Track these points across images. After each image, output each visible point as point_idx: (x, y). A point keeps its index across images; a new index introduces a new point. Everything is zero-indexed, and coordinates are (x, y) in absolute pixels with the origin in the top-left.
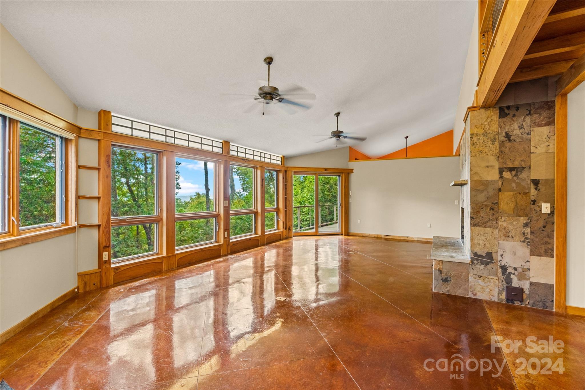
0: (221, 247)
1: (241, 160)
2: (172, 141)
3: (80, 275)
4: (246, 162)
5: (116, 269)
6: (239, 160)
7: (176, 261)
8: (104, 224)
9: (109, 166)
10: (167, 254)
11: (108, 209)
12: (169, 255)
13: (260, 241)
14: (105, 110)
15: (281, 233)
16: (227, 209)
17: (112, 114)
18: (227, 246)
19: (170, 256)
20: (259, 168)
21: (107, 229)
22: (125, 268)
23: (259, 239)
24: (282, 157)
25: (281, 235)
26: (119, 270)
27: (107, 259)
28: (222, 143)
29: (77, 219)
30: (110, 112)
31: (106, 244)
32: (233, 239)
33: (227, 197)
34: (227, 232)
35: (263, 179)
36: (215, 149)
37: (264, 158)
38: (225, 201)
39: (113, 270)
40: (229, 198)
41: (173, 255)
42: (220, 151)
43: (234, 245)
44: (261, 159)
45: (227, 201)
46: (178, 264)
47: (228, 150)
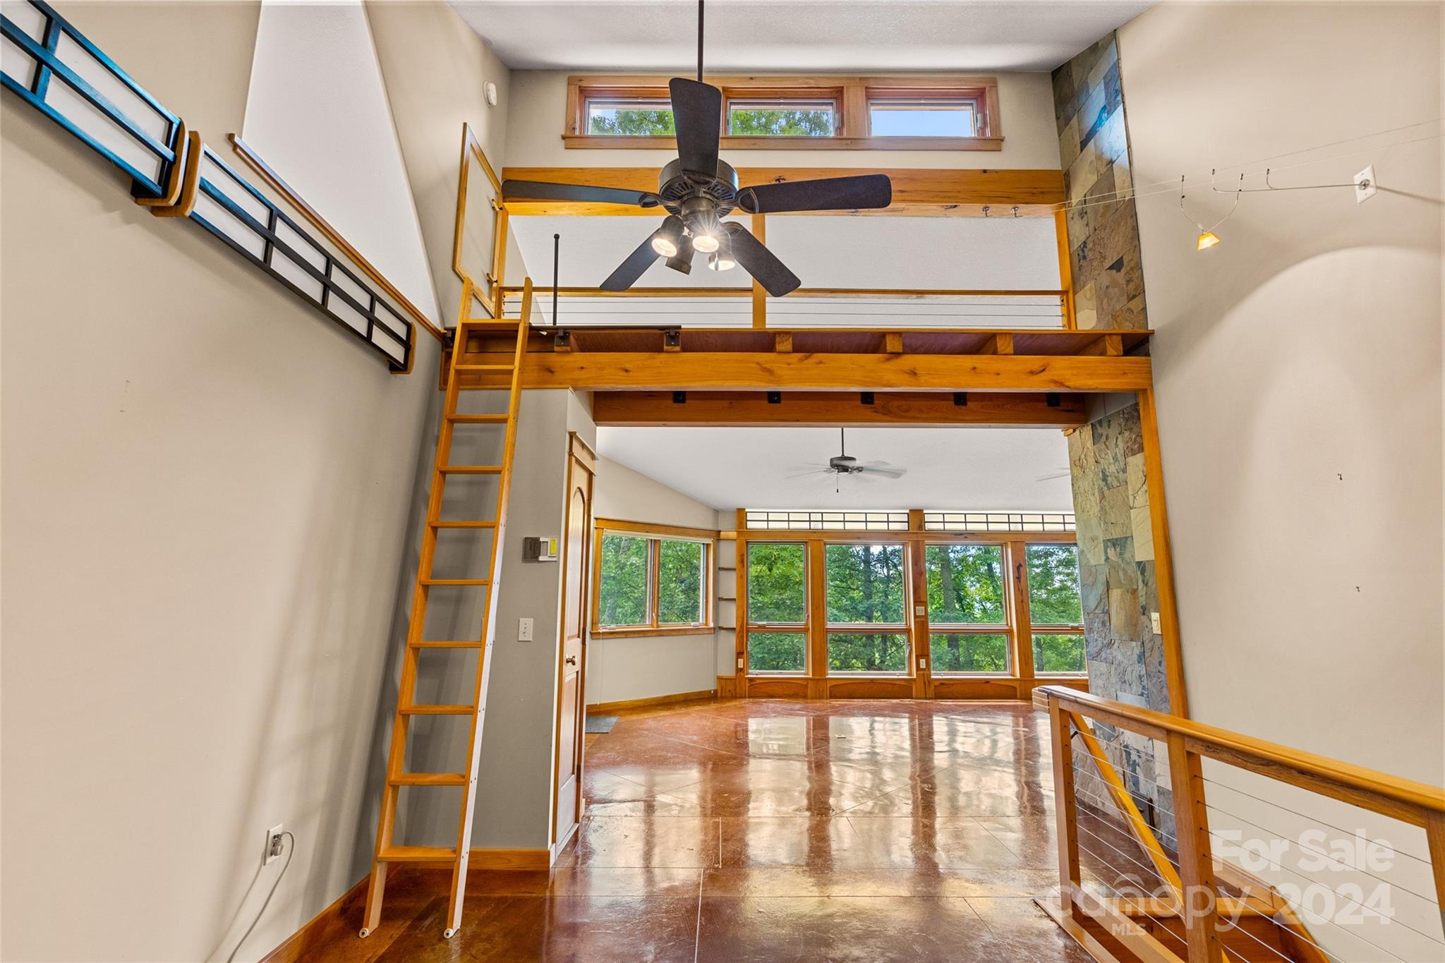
0: (912, 684)
1: (953, 536)
2: (819, 526)
3: (719, 678)
4: (966, 537)
5: (751, 680)
6: (948, 536)
7: (828, 688)
8: (739, 627)
9: (743, 566)
10: (813, 675)
11: (742, 612)
12: (817, 677)
13: (1018, 689)
14: (737, 508)
16: (923, 621)
17: (747, 510)
18: (925, 684)
19: (818, 680)
20: (1009, 544)
21: (741, 634)
22: (761, 681)
23: (1017, 685)
26: (754, 683)
27: (742, 667)
28: (908, 514)
29: (716, 619)
30: (743, 509)
31: (741, 650)
32: (939, 674)
33: (922, 600)
34: (924, 660)
35: (1020, 565)
36: (893, 526)
37: (1021, 524)
38: (917, 608)
39: (747, 681)
40: (926, 602)
41: (823, 679)
42: (904, 526)
43: (944, 686)
44: (1013, 527)
45: (923, 608)
46: (830, 693)
47: (921, 522)
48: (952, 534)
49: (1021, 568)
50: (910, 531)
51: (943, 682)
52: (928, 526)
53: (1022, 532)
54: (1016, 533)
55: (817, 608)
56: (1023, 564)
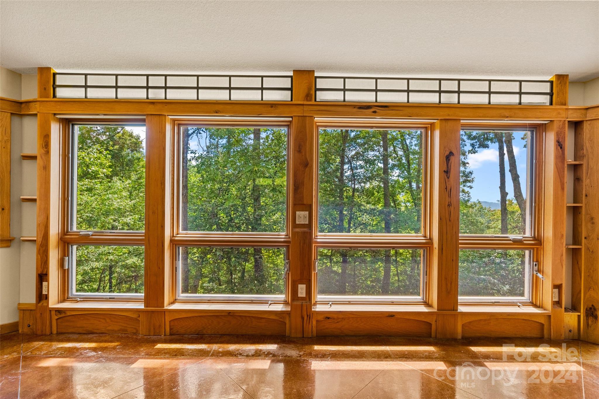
2: (159, 94)
4: (375, 112)
5: (58, 311)
7: (167, 323)
8: (39, 239)
10: (145, 305)
11: (46, 218)
12: (151, 309)
13: (433, 327)
14: (42, 68)
15: (542, 321)
16: (304, 232)
18: (303, 318)
19: (153, 312)
21: (44, 248)
22: (73, 313)
24: (554, 80)
25: (542, 325)
26: (64, 315)
27: (47, 293)
28: (291, 77)
30: (49, 69)
31: (43, 271)
34: (304, 286)
35: (451, 154)
36: (270, 96)
37: (457, 95)
38: (297, 213)
39: (53, 313)
40: (311, 206)
41: (158, 312)
42: (285, 96)
43: (330, 321)
44: (446, 98)
45: (307, 213)
46: (171, 329)
47: (310, 89)
48: (354, 106)
49: (452, 158)
50: (294, 102)
51: (329, 316)
52: (321, 96)
53: (459, 107)
54: (449, 107)
55: (154, 213)
56: (454, 151)
